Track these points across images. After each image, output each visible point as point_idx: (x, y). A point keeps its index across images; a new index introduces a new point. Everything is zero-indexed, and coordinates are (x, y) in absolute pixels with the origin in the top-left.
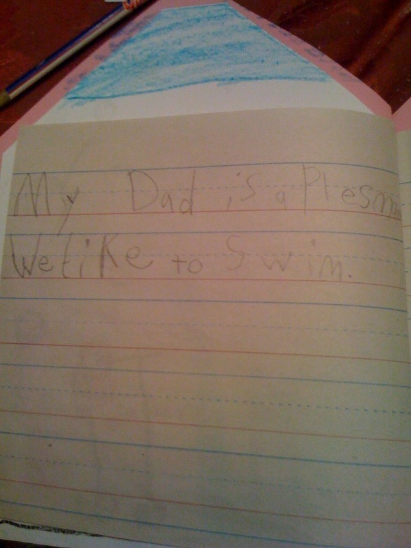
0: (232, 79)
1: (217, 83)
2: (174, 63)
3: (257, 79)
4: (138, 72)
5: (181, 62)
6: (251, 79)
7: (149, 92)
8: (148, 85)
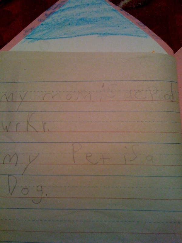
0: (105, 34)
1: (97, 35)
2: (77, 25)
3: (116, 34)
4: (60, 28)
7: (65, 37)
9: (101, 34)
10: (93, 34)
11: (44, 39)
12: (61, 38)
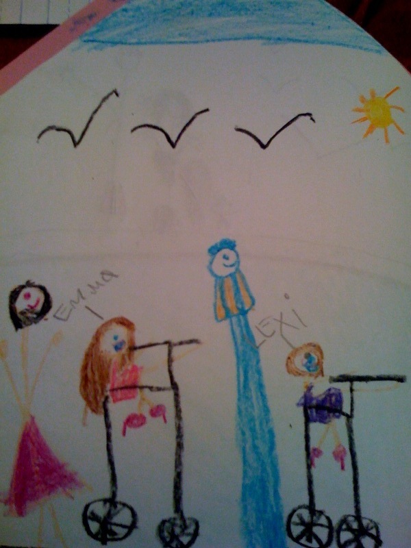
0: (279, 39)
1: (261, 41)
2: (211, 15)
3: (306, 42)
4: (168, 20)
5: (219, 15)
6: (300, 41)
7: (181, 42)
8: (180, 35)
9: (269, 39)
10: (249, 38)
11: (130, 44)
12: (170, 43)
